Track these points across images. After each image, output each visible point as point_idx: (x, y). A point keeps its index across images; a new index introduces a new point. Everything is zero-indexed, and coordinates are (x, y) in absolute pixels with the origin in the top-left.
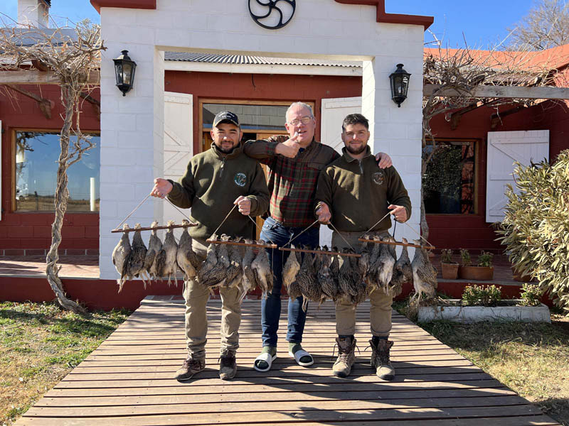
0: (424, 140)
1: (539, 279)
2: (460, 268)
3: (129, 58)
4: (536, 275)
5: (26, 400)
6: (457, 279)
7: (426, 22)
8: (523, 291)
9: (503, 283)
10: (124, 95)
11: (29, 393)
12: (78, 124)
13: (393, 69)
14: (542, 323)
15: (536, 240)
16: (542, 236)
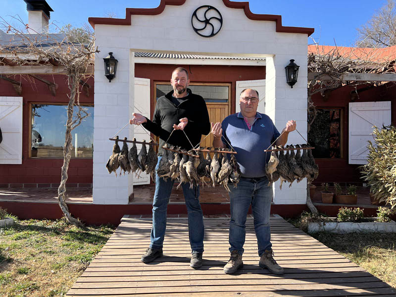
0: (309, 110)
1: (391, 204)
2: (334, 196)
3: (114, 58)
4: (389, 201)
5: (59, 285)
6: (333, 203)
7: (310, 32)
8: (379, 212)
9: (364, 206)
10: (110, 82)
11: (59, 280)
12: (78, 100)
13: (288, 63)
14: (392, 234)
15: (389, 178)
16: (393, 176)
